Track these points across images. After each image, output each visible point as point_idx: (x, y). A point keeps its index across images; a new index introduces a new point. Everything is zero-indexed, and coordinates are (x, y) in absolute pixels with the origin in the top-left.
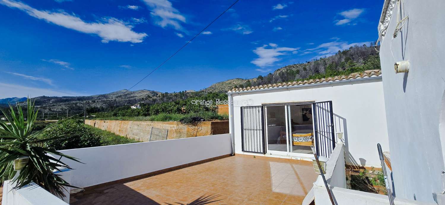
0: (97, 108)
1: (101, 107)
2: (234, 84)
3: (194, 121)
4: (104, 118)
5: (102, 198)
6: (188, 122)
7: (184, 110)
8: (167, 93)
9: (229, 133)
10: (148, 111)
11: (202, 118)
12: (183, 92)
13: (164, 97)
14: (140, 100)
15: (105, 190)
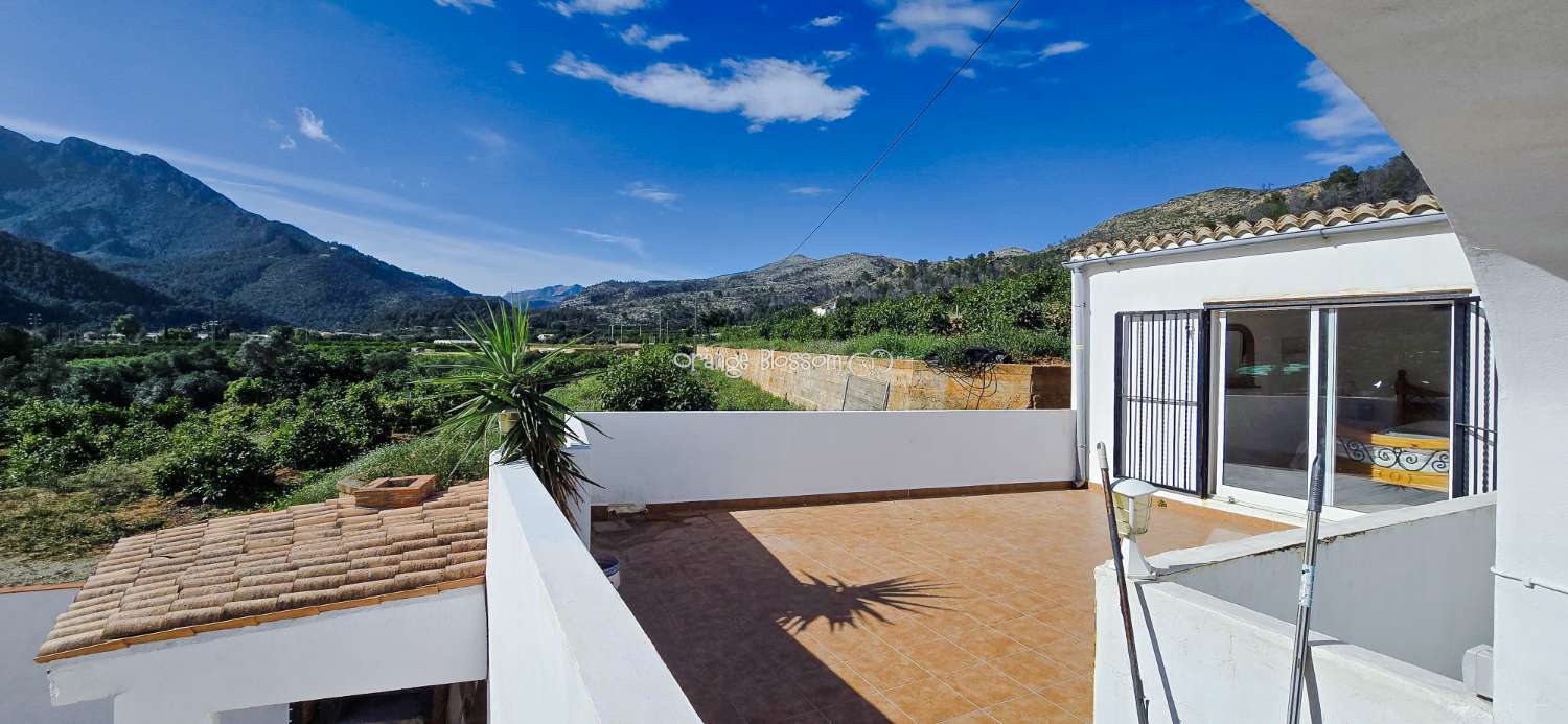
0: (727, 312)
1: (735, 309)
2: (1200, 214)
3: (973, 360)
4: (738, 342)
5: (676, 533)
6: (950, 365)
7: (957, 321)
8: (923, 264)
9: (1069, 406)
10: (850, 323)
11: (1001, 353)
12: (982, 255)
13: (913, 276)
14: (838, 289)
15: (684, 518)
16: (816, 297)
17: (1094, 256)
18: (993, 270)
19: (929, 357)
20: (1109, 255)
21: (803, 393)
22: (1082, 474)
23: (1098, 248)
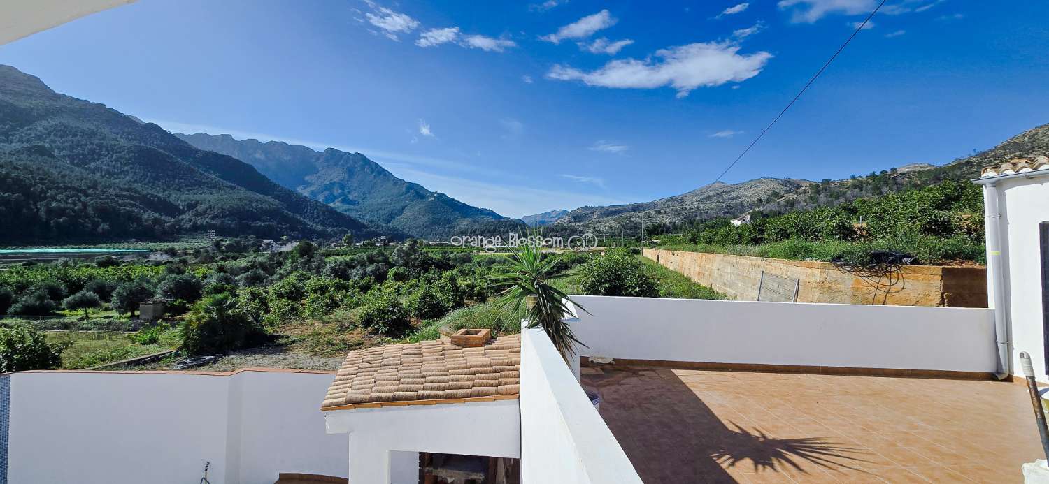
0: (665, 225)
1: (671, 222)
3: (879, 262)
4: (673, 245)
5: (634, 380)
6: (855, 265)
7: (861, 229)
8: (827, 182)
10: (762, 232)
11: (908, 256)
12: (884, 172)
13: (818, 192)
14: (751, 206)
15: (640, 370)
16: (733, 212)
17: (1010, 172)
18: (896, 184)
19: (836, 259)
20: (1028, 170)
21: (725, 284)
22: (1005, 368)
23: (1014, 164)
